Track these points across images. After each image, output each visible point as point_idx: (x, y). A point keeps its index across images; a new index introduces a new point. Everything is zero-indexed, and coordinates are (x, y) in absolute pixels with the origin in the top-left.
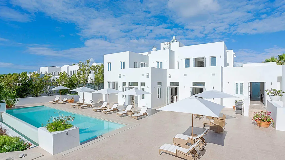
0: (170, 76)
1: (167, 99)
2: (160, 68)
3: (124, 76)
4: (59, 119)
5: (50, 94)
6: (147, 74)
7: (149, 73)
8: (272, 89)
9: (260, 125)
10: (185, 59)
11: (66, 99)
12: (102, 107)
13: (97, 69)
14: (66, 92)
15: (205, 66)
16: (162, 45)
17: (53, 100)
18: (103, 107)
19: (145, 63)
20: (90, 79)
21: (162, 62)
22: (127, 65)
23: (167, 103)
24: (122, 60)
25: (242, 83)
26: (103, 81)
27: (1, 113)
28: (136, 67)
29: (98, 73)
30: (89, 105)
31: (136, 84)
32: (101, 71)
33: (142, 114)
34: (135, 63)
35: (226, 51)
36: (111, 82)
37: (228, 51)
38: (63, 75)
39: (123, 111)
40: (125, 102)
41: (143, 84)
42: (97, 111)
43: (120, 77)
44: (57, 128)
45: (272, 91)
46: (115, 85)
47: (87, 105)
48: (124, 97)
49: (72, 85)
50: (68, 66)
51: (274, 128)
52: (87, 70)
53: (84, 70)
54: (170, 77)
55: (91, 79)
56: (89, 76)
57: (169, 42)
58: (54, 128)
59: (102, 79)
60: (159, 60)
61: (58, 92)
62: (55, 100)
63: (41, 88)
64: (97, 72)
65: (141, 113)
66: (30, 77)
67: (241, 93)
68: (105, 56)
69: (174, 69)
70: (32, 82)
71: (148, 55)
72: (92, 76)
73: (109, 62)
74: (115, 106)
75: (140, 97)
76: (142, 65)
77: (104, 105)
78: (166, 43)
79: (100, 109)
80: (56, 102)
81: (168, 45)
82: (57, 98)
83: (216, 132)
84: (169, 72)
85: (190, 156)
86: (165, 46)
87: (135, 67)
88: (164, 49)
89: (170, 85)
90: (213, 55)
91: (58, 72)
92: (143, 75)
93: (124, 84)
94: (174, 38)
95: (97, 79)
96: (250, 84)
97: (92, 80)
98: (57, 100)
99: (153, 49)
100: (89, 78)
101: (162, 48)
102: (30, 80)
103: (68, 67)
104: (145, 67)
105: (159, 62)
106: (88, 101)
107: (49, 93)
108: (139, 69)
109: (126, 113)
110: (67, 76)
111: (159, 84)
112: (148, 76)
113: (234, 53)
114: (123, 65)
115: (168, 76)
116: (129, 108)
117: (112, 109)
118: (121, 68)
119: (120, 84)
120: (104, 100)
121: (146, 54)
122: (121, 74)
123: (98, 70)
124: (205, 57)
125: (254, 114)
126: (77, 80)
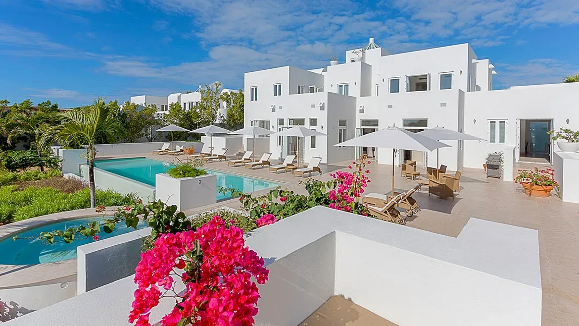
0: (361, 109)
1: (356, 150)
2: (343, 94)
3: (281, 108)
4: (186, 162)
5: (153, 140)
6: (321, 104)
7: (324, 103)
8: (561, 129)
9: (530, 193)
10: (390, 79)
11: (182, 148)
12: (243, 159)
13: (232, 100)
14: (179, 138)
15: (430, 90)
16: (349, 55)
17: (159, 149)
18: (245, 159)
19: (316, 89)
20: (220, 117)
21: (348, 85)
22: (285, 89)
23: (356, 158)
24: (277, 82)
25: (504, 122)
26: (241, 120)
27: (80, 165)
28: (301, 92)
29: (233, 106)
30: (221, 157)
31: (301, 122)
32: (238, 104)
33: (312, 169)
34: (299, 87)
35: (474, 61)
36: (257, 121)
37: (478, 61)
38: (175, 108)
39: (279, 164)
40: (282, 153)
41: (313, 122)
42: (235, 164)
43: (274, 110)
44: (185, 173)
45: (563, 134)
46: (264, 124)
47: (217, 157)
48: (280, 145)
49: (189, 125)
50: (179, 94)
51: (558, 198)
52: (215, 101)
53: (210, 100)
54: (362, 111)
55: (221, 115)
56: (218, 112)
57: (361, 49)
58: (181, 172)
59: (240, 116)
60: (343, 82)
61: (166, 137)
62: (163, 149)
63: (139, 129)
64: (232, 104)
65: (310, 168)
66: (121, 109)
67: (502, 140)
68: (247, 76)
69: (370, 96)
70: (125, 117)
71: (323, 73)
72: (222, 112)
73: (254, 85)
74: (265, 158)
75: (307, 141)
76: (312, 90)
77: (248, 155)
78: (357, 50)
79: (241, 162)
80: (165, 153)
81: (361, 55)
82: (166, 145)
83: (441, 198)
84: (361, 102)
85: (387, 215)
86: (355, 56)
87: (299, 93)
88: (353, 61)
89: (362, 126)
90: (446, 70)
91: (163, 106)
92: (313, 106)
93: (281, 122)
94: (371, 40)
95: (230, 116)
96: (519, 122)
97: (222, 119)
98: (166, 149)
99: (331, 62)
100: (218, 114)
101: (348, 59)
102: (121, 115)
103: (179, 97)
104: (316, 92)
105: (342, 86)
106: (219, 150)
107: (152, 138)
108: (307, 96)
109: (284, 168)
110: (181, 110)
111: (342, 123)
112: (322, 108)
113: (492, 66)
114: (277, 90)
115: (358, 109)
116: (289, 159)
117: (261, 162)
118: (275, 95)
119: (274, 123)
120: (245, 150)
121: (319, 71)
122: (275, 106)
123: (234, 101)
124: (430, 75)
125: (520, 172)
126: (199, 117)
